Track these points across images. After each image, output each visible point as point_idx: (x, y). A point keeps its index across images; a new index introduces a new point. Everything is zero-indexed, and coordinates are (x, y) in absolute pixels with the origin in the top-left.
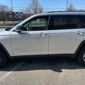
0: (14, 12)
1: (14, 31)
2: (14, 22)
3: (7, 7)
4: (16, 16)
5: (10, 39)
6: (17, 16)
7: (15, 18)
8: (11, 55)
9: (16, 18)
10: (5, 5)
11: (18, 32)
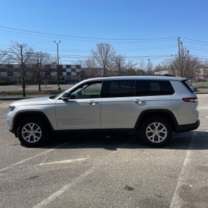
0: (61, 66)
1: (60, 99)
2: (61, 86)
3: (48, 56)
4: (64, 74)
5: (54, 109)
6: (69, 74)
7: (63, 79)
8: (55, 128)
9: (66, 78)
10: (44, 52)
11: (64, 100)
